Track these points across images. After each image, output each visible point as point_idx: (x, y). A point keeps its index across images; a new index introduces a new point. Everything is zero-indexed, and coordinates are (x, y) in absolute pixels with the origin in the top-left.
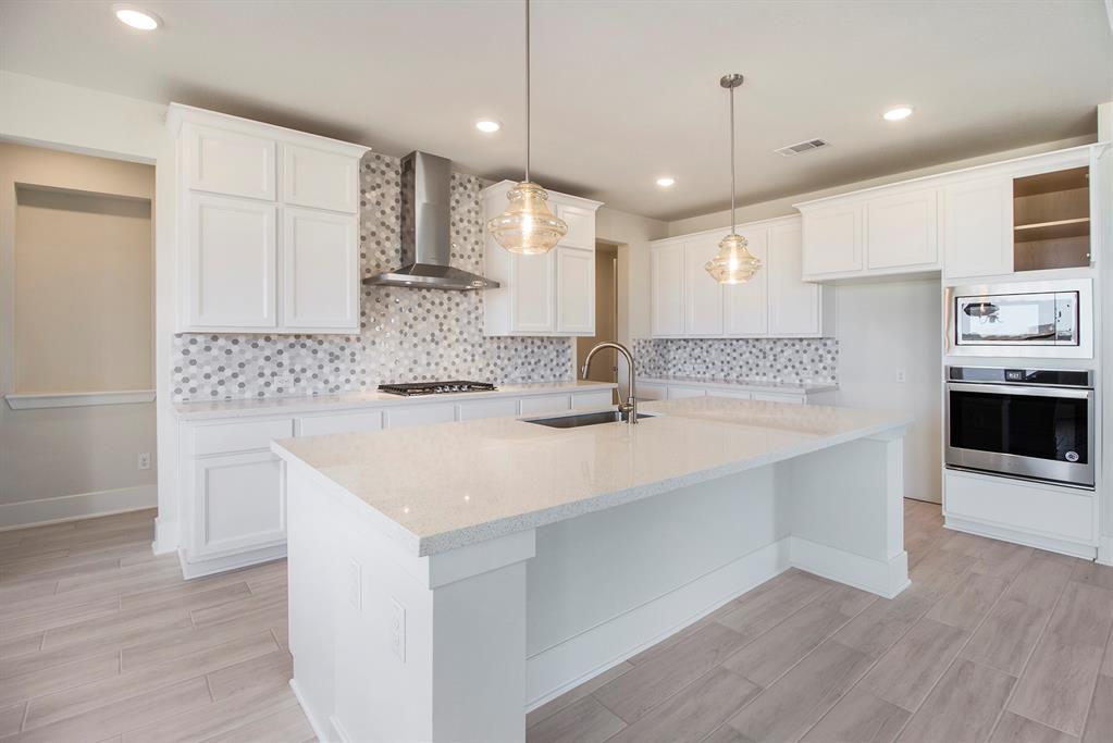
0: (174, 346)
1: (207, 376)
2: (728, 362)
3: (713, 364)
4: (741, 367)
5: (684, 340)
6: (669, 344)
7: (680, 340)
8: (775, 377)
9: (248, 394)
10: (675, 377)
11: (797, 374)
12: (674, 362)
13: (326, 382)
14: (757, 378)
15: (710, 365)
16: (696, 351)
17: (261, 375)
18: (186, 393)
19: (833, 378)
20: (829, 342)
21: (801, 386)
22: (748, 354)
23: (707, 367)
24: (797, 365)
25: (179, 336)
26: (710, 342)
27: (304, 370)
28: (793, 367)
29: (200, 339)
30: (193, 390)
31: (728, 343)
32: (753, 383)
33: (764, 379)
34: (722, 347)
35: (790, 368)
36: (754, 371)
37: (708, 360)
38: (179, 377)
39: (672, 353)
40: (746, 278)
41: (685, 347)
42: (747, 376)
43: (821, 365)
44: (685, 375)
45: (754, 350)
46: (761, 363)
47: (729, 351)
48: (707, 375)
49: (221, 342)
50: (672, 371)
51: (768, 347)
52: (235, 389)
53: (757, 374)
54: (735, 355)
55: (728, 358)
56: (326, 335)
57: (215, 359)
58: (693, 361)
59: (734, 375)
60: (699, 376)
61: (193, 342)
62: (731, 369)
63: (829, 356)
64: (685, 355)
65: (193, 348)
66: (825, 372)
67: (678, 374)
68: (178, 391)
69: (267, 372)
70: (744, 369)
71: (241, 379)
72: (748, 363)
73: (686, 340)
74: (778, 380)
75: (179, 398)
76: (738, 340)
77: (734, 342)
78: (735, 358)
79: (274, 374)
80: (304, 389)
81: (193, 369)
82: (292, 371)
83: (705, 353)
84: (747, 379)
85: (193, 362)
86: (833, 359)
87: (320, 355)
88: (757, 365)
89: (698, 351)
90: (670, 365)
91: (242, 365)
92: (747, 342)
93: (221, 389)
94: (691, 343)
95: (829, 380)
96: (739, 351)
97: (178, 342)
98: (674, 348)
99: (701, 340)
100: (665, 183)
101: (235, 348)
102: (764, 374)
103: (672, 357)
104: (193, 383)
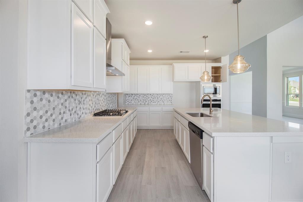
0: (26, 97)
1: (41, 117)
2: (145, 100)
3: (141, 100)
4: (149, 101)
5: (132, 94)
6: (126, 95)
7: (130, 94)
8: (158, 103)
9: (56, 125)
10: (128, 105)
11: (163, 102)
12: (128, 100)
14: (153, 104)
15: (140, 101)
16: (135, 97)
17: (60, 114)
18: (32, 130)
19: (171, 102)
20: (170, 95)
22: (151, 98)
23: (139, 101)
25: (29, 91)
26: (140, 95)
27: (72, 109)
28: (162, 100)
29: (38, 93)
30: (35, 127)
31: (145, 95)
32: (152, 105)
33: (155, 104)
34: (143, 96)
36: (152, 102)
37: (139, 99)
38: (29, 119)
39: (127, 98)
40: (208, 81)
41: (132, 96)
42: (150, 103)
43: (169, 100)
44: (131, 104)
47: (145, 97)
48: (139, 104)
49: (46, 95)
50: (127, 103)
51: (156, 96)
52: (52, 123)
53: (153, 102)
54: (147, 98)
55: (145, 99)
57: (44, 106)
58: (134, 100)
59: (147, 103)
60: (136, 104)
61: (35, 95)
62: (146, 101)
63: (170, 98)
65: (35, 100)
66: (169, 101)
67: (130, 104)
68: (28, 129)
69: (62, 112)
72: (151, 100)
74: (159, 104)
75: (29, 133)
76: (148, 94)
77: (147, 95)
78: (147, 99)
79: (64, 113)
80: (72, 119)
81: (35, 113)
82: (69, 110)
83: (138, 98)
84: (151, 104)
85: (35, 109)
87: (76, 101)
88: (153, 100)
89: (136, 97)
91: (54, 109)
92: (150, 95)
93: (46, 124)
95: (170, 103)
96: (148, 97)
97: (29, 95)
98: (128, 96)
99: (137, 94)
100: (150, 51)
101: (52, 99)
102: (155, 103)
103: (127, 99)
104: (35, 123)
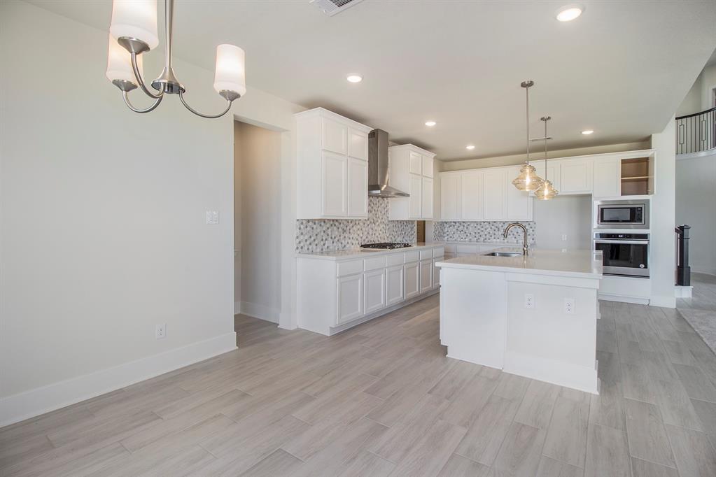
0: (296, 225)
1: (306, 241)
2: (479, 233)
3: (470, 234)
6: (445, 224)
7: (451, 222)
8: (504, 239)
9: (319, 250)
10: (447, 241)
11: (515, 238)
12: (448, 233)
13: (342, 243)
14: (494, 240)
16: (460, 228)
17: (322, 240)
18: (300, 249)
19: (533, 239)
20: (531, 223)
21: (517, 243)
22: (489, 229)
23: (467, 236)
24: (515, 234)
26: (469, 223)
27: (335, 238)
29: (304, 222)
30: (302, 248)
31: (479, 224)
32: (493, 242)
33: (498, 240)
34: (476, 225)
35: (512, 236)
36: (493, 237)
37: (467, 232)
38: (298, 241)
39: (447, 228)
41: (454, 226)
42: (489, 239)
44: (454, 239)
45: (493, 227)
46: (497, 234)
47: (479, 227)
48: (467, 239)
49: (311, 223)
50: (446, 238)
51: (500, 225)
52: (315, 247)
54: (482, 229)
55: (479, 231)
56: (342, 220)
57: (309, 232)
58: (459, 232)
59: (482, 239)
60: (462, 240)
61: (302, 223)
62: (481, 236)
63: (531, 229)
64: (454, 230)
65: (302, 227)
67: (450, 239)
68: (297, 248)
69: (324, 239)
70: (488, 236)
71: (316, 242)
72: (489, 233)
73: (455, 222)
75: (298, 251)
76: (484, 222)
77: (482, 223)
78: (482, 231)
79: (326, 240)
80: (335, 247)
81: (302, 237)
82: (331, 238)
83: (465, 229)
85: (302, 234)
86: (533, 231)
87: (340, 230)
89: (462, 227)
90: (445, 235)
91: (317, 235)
92: (489, 223)
93: (310, 247)
94: (457, 224)
96: (485, 227)
97: (298, 223)
98: (448, 226)
99: (464, 222)
101: (315, 226)
103: (446, 230)
104: (302, 244)
